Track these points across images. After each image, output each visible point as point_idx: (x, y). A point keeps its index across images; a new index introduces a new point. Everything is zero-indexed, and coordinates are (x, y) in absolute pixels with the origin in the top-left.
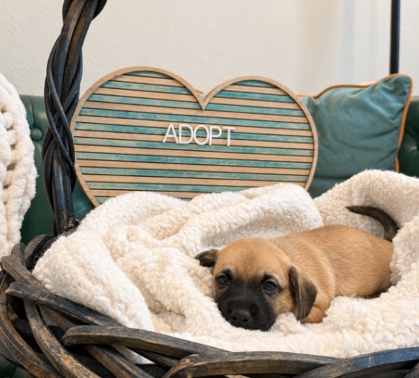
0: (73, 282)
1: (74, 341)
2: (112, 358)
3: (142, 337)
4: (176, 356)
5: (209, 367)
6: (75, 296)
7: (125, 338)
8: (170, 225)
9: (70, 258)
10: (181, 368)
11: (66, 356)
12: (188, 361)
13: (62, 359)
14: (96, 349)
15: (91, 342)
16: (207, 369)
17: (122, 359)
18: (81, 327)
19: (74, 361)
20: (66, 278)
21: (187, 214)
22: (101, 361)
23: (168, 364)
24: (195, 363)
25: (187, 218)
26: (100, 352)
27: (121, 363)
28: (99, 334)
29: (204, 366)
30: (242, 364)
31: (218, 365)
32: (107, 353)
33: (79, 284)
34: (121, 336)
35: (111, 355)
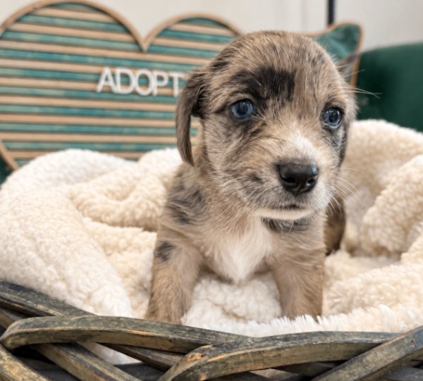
0: (20, 259)
1: (23, 341)
2: (81, 361)
3: (125, 327)
4: (177, 350)
5: (229, 362)
6: (22, 276)
7: (102, 331)
8: (119, 188)
9: (16, 224)
10: (189, 366)
11: (12, 362)
12: (197, 355)
13: (6, 367)
14: (55, 349)
15: (48, 340)
16: (227, 364)
17: (97, 360)
18: (30, 320)
19: (25, 369)
20: (8, 253)
21: (138, 174)
22: (64, 366)
23: (166, 363)
24: (210, 358)
25: (138, 179)
26: (62, 352)
27: (96, 366)
28: (59, 328)
29: (223, 362)
30: (275, 353)
31: (241, 358)
32: (72, 353)
33: (27, 262)
34: (94, 328)
35: (80, 356)
